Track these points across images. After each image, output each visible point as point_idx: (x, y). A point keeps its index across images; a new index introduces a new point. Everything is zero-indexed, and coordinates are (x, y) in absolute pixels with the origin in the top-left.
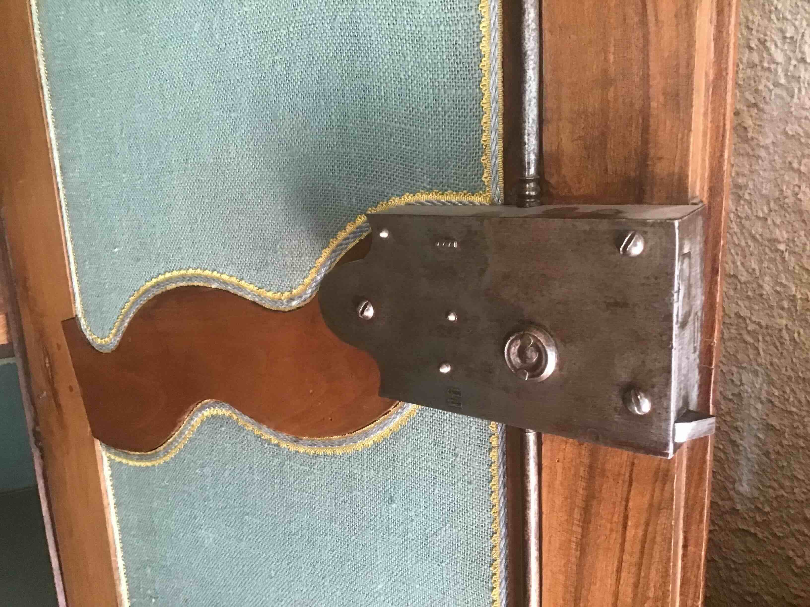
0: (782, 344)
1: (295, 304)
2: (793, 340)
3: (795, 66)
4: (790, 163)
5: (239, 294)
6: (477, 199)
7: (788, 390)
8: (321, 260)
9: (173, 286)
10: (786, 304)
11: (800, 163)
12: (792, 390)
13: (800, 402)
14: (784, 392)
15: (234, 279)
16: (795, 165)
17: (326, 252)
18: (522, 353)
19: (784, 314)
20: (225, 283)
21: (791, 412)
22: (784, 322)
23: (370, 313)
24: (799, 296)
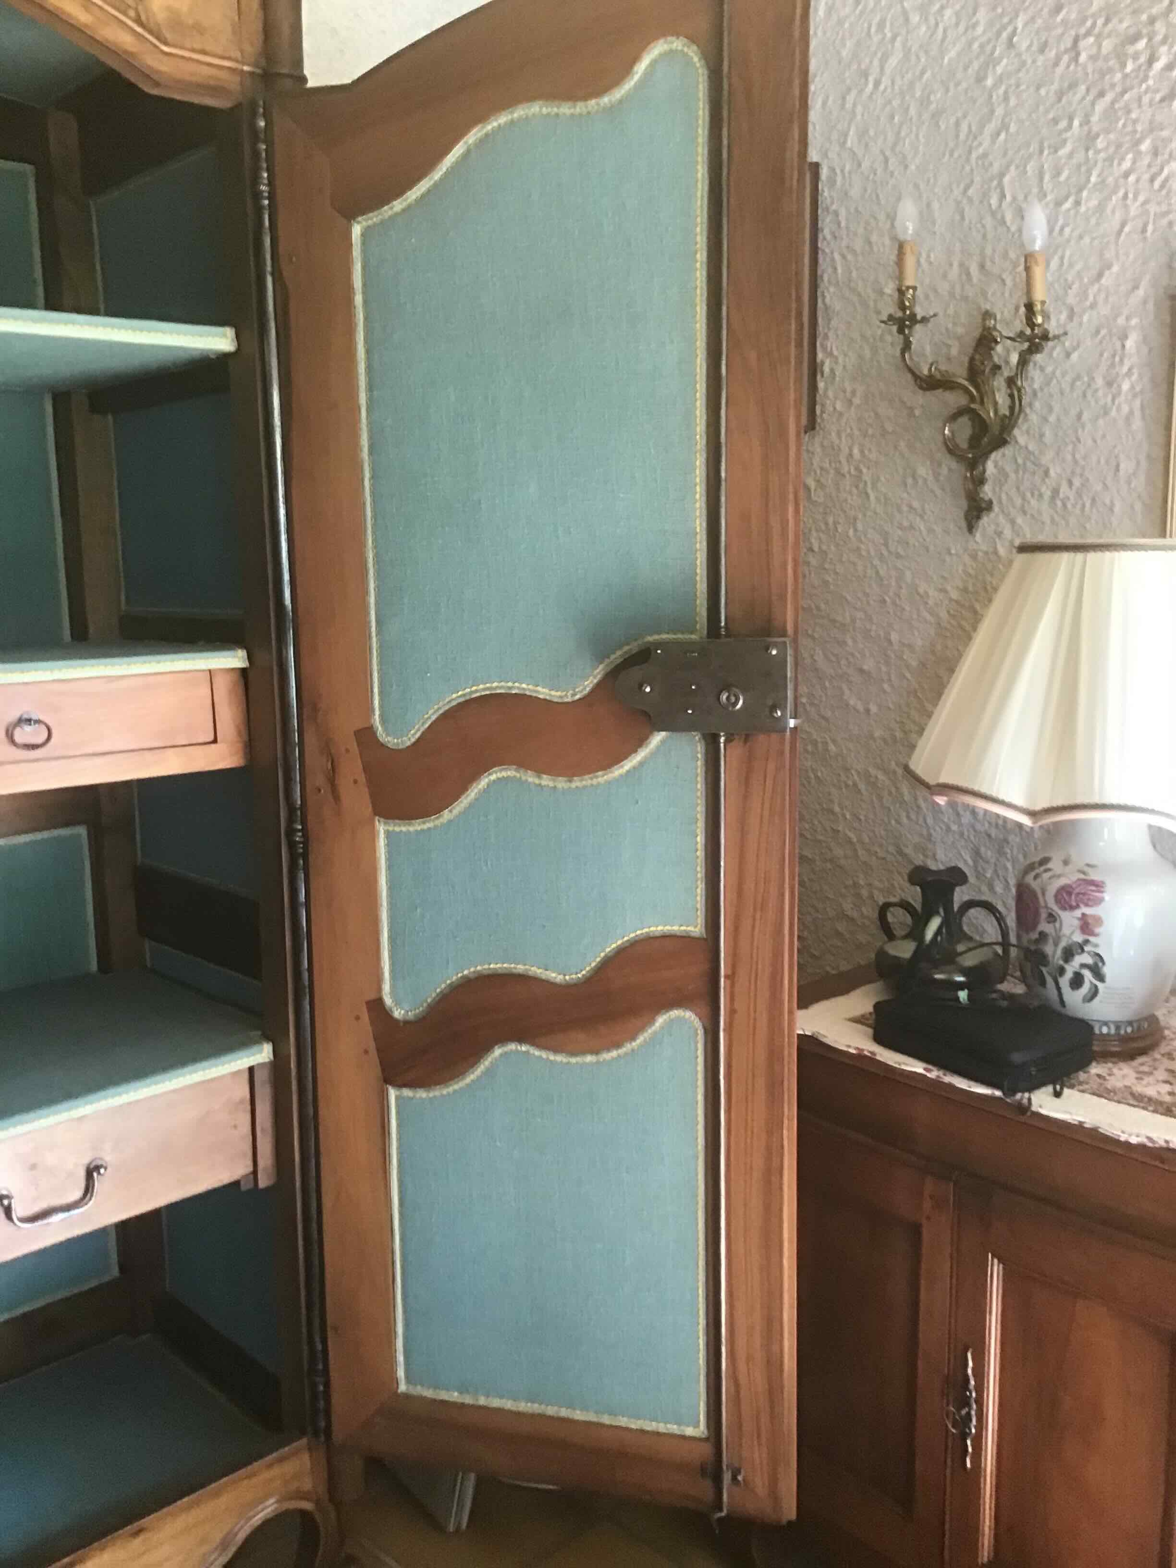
0: (809, 783)
1: (577, 697)
2: (817, 777)
3: (805, 553)
4: (807, 631)
5: (534, 695)
6: (693, 636)
7: (816, 823)
8: (598, 671)
9: (478, 694)
10: (810, 748)
11: (814, 631)
12: (820, 822)
13: (826, 830)
14: (813, 824)
15: (530, 687)
16: (810, 632)
17: (601, 667)
18: (728, 698)
19: (809, 757)
20: (524, 689)
21: (820, 841)
22: (809, 764)
23: (648, 690)
24: (819, 740)
